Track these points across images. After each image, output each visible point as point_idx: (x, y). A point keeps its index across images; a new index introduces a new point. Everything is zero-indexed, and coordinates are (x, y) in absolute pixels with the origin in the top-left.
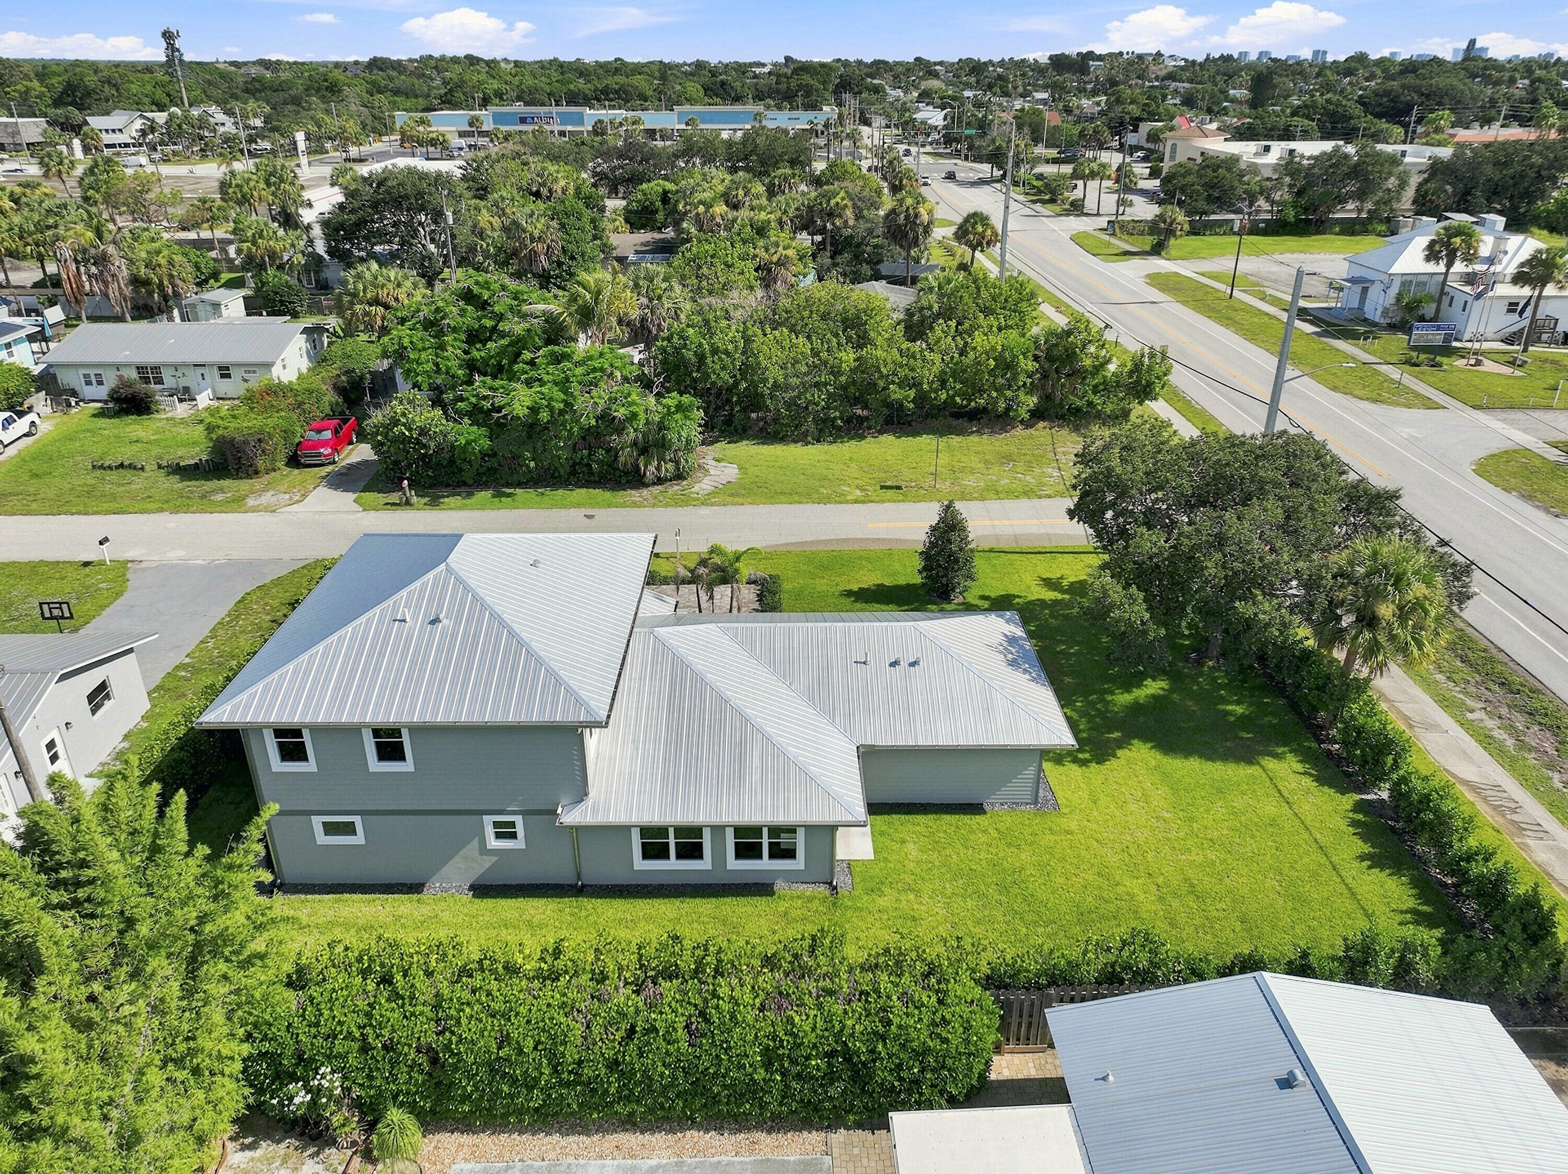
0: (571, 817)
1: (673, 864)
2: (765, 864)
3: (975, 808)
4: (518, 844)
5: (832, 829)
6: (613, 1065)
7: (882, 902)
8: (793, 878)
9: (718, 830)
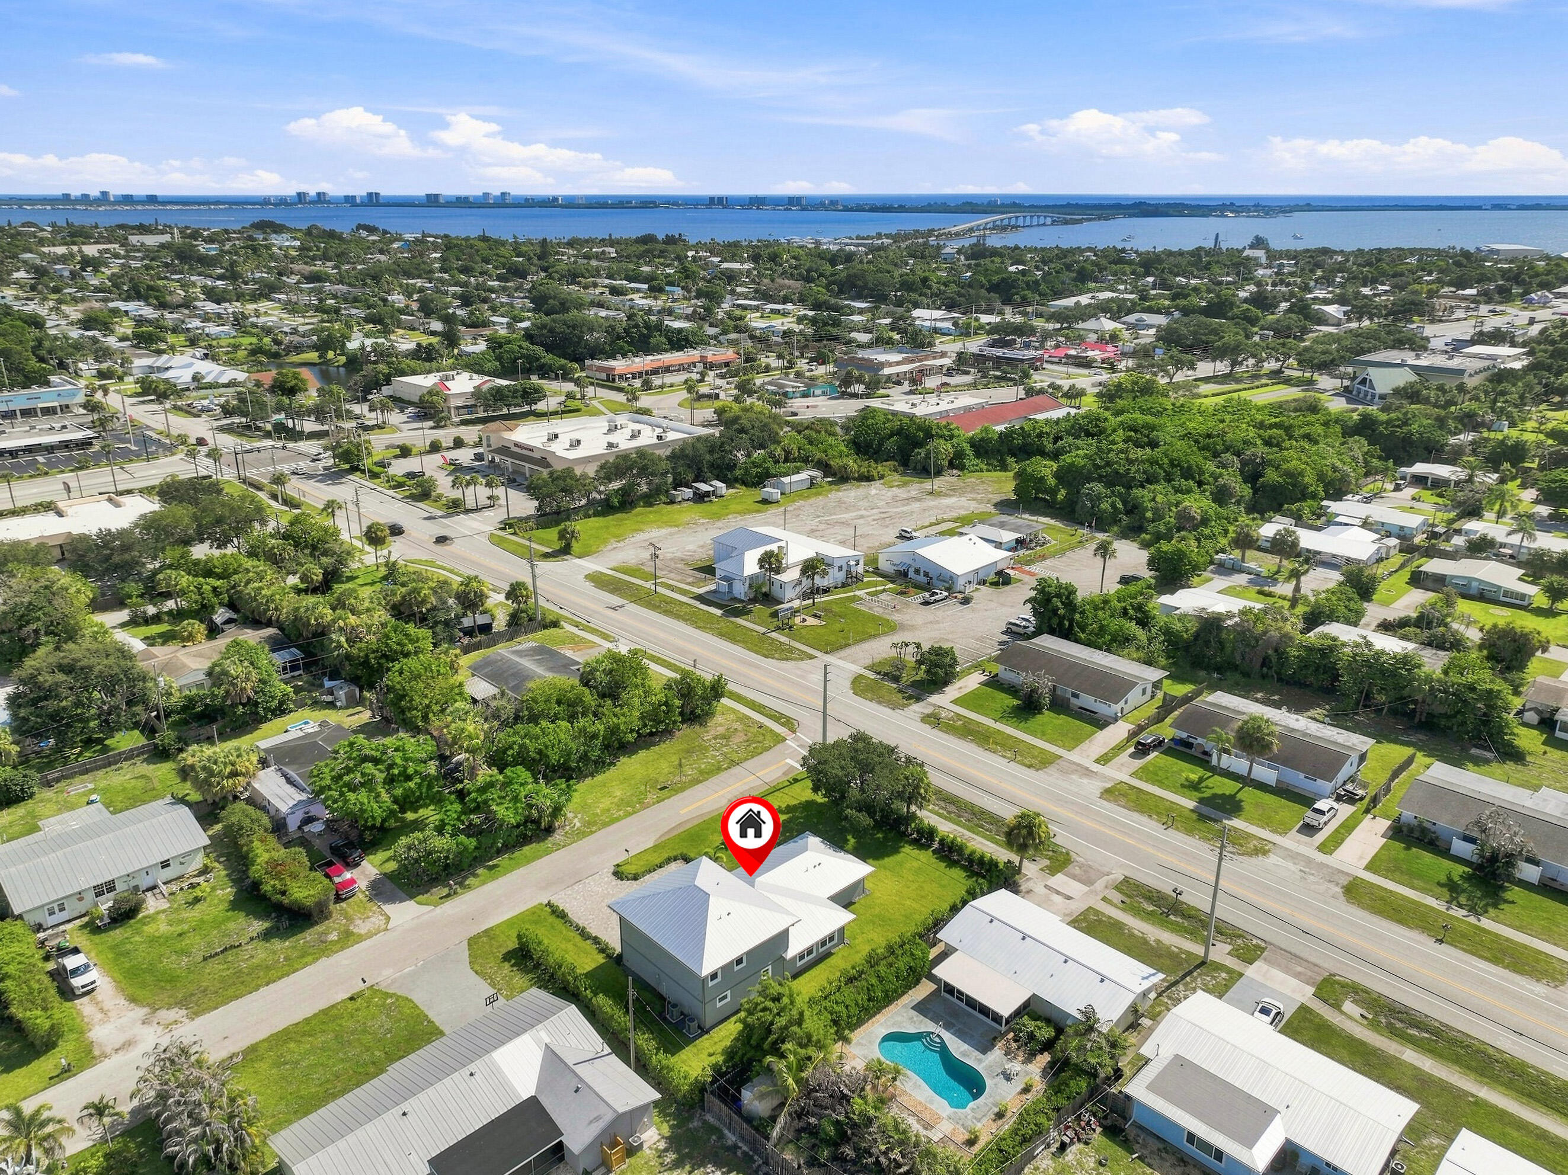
1: (806, 960)
2: (828, 946)
7: (860, 940)
8: (834, 946)
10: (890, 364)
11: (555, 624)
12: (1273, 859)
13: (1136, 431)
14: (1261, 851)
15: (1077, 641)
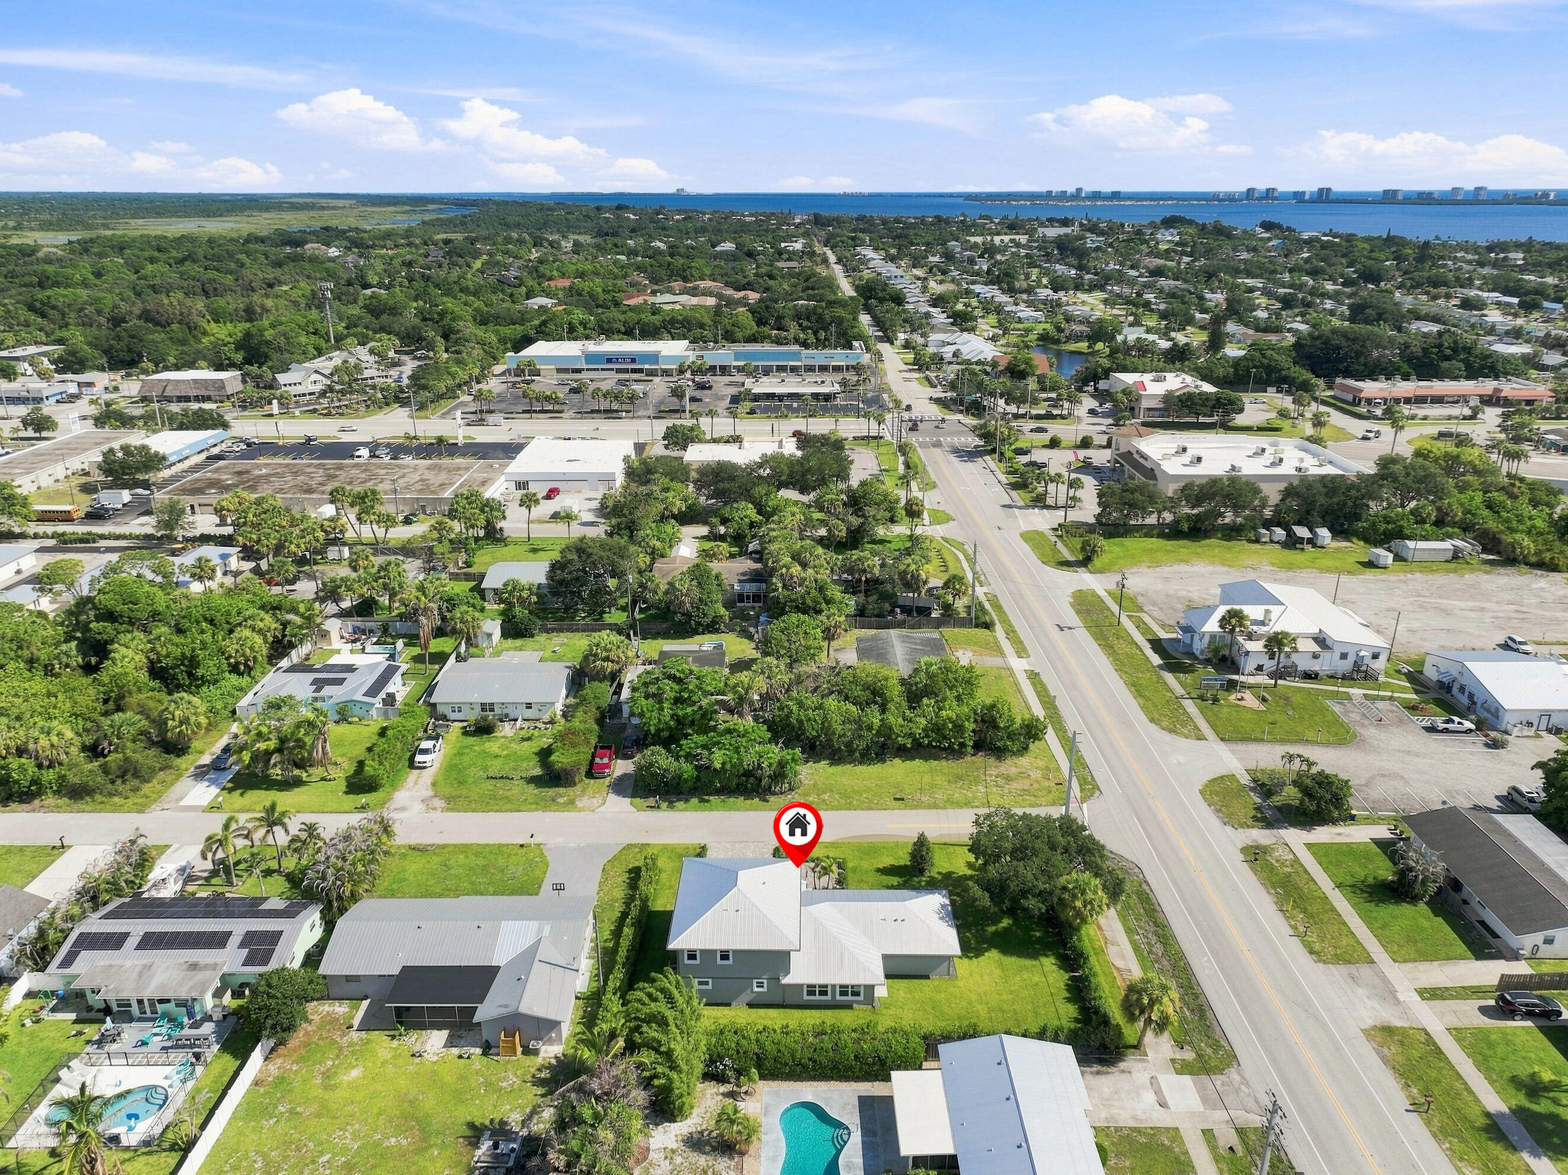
0: (785, 981)
1: (817, 997)
2: (850, 998)
3: (927, 977)
4: (765, 989)
5: (873, 987)
6: (810, 1059)
7: (891, 1012)
8: (858, 1002)
9: (834, 986)
11: (988, 626)
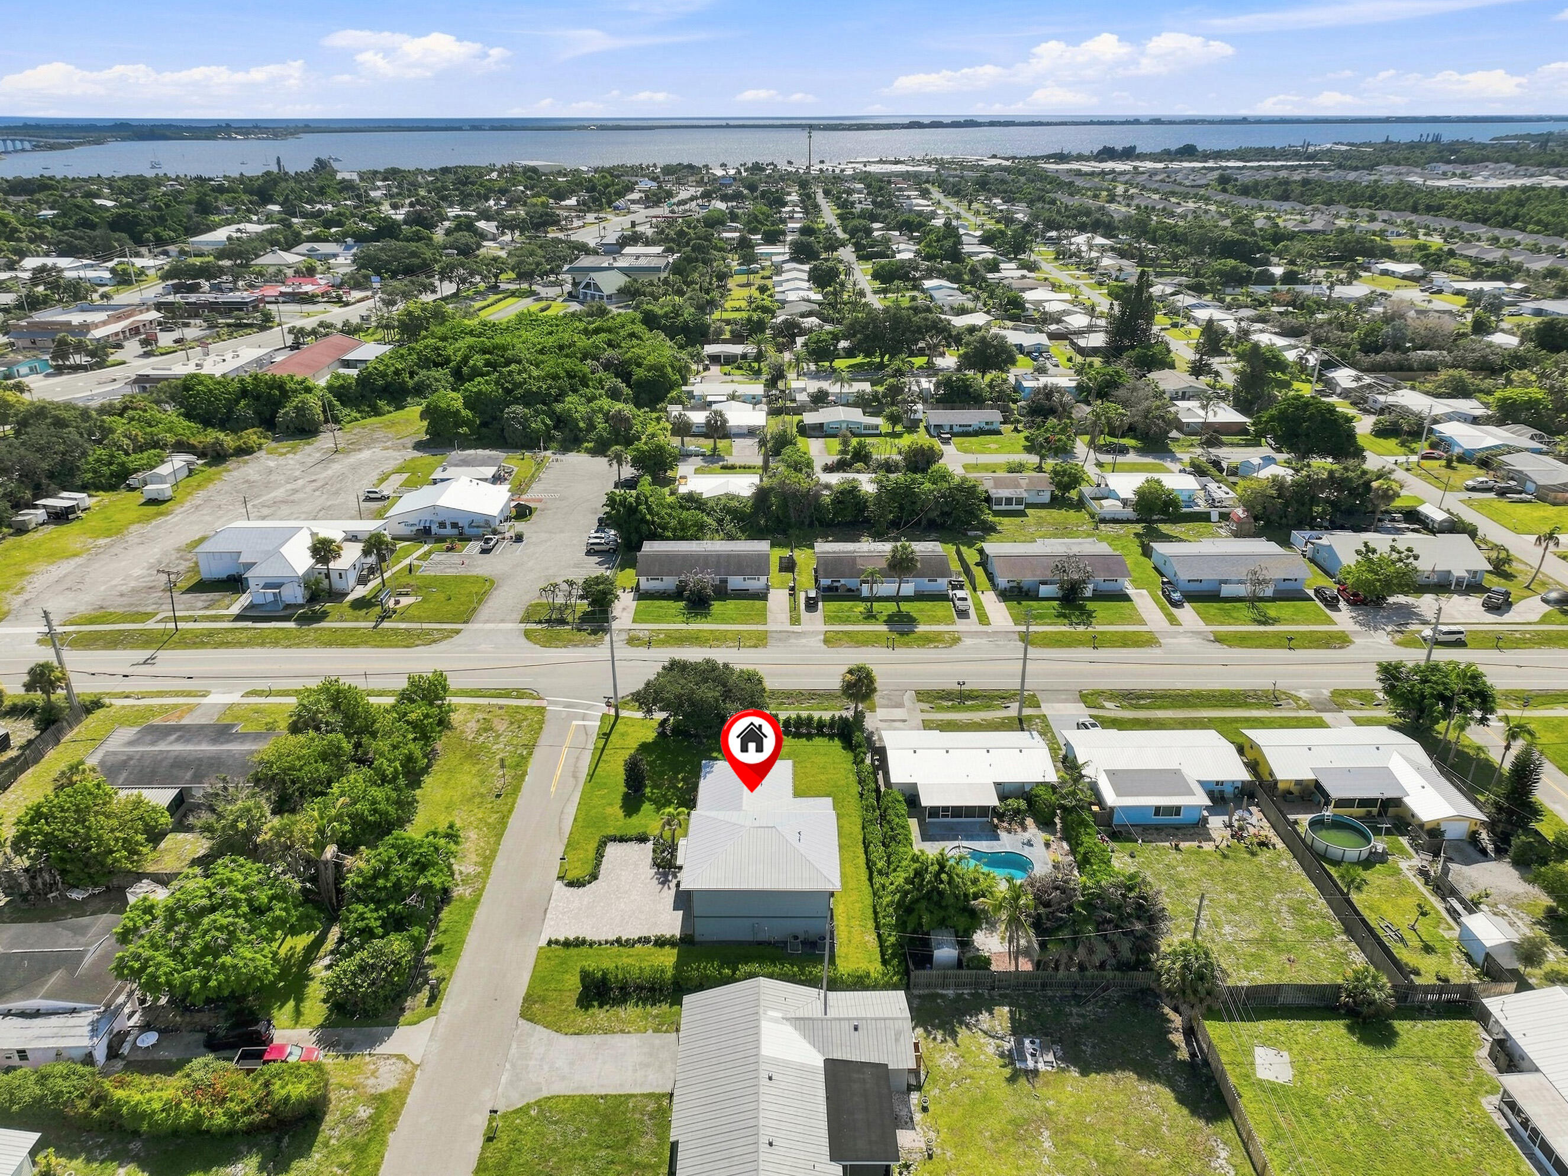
10: (96, 326)
11: (96, 704)
12: (968, 641)
13: (490, 353)
14: (956, 640)
15: (668, 539)
